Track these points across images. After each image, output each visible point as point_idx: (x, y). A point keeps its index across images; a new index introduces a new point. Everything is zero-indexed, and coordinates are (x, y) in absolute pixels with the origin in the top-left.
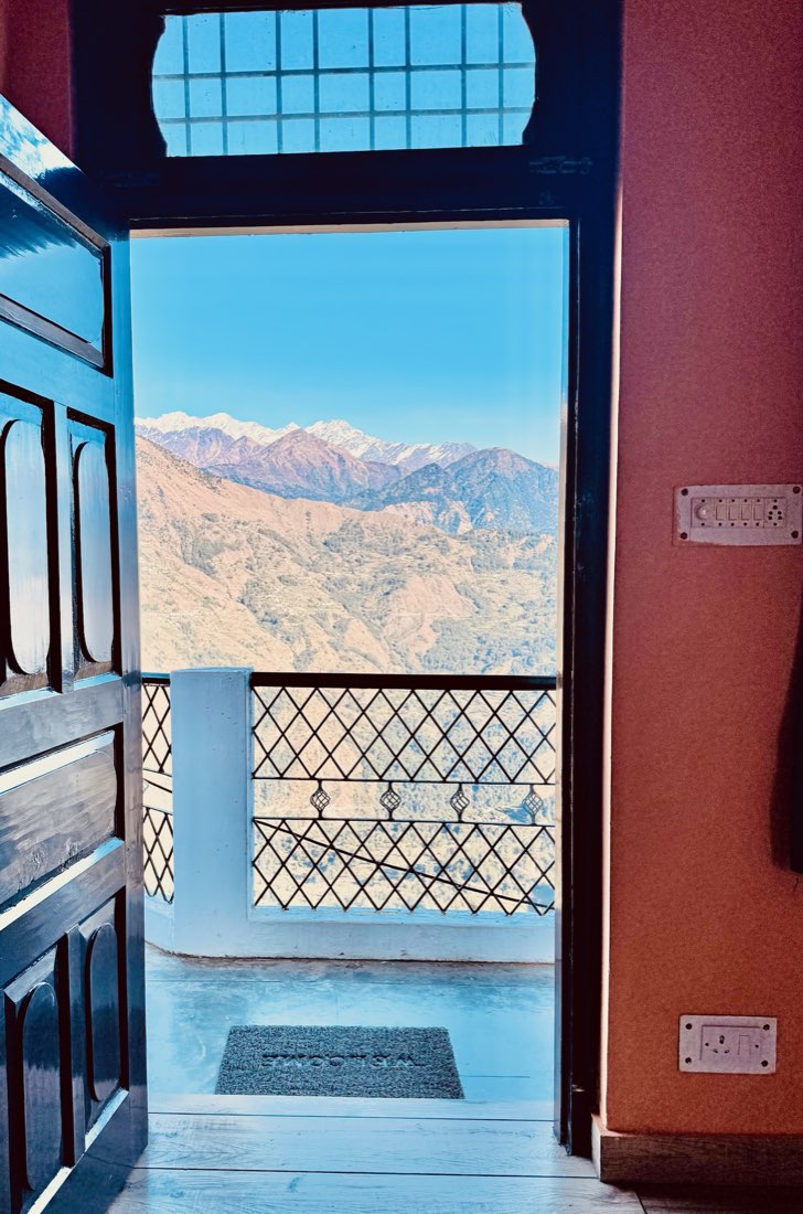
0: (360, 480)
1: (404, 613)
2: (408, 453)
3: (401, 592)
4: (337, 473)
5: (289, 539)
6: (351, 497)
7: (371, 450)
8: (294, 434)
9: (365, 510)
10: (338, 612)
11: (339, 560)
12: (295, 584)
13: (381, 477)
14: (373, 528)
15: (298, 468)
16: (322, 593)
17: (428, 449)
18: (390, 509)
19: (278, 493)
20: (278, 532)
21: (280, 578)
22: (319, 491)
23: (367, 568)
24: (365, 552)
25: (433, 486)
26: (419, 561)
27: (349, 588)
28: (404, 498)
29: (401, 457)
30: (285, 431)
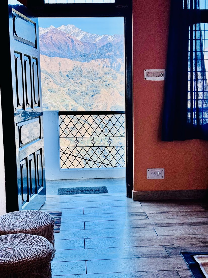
0: (80, 49)
1: (99, 104)
2: (99, 38)
3: (98, 95)
4: (71, 46)
5: (52, 74)
6: (77, 57)
7: (85, 37)
8: (53, 30)
9: (83, 62)
10: (73, 104)
11: (73, 82)
12: (55, 92)
13: (89, 48)
14: (86, 69)
15: (55, 44)
16: (66, 96)
17: (107, 37)
18: (93, 61)
19: (47, 55)
20: (47, 71)
21: (49, 90)
22: (64, 54)
23: (84, 85)
24: (83, 79)
25: (110, 52)
26: (105, 83)
27: (77, 94)
28: (99, 57)
29: (97, 40)
30: (49, 29)
